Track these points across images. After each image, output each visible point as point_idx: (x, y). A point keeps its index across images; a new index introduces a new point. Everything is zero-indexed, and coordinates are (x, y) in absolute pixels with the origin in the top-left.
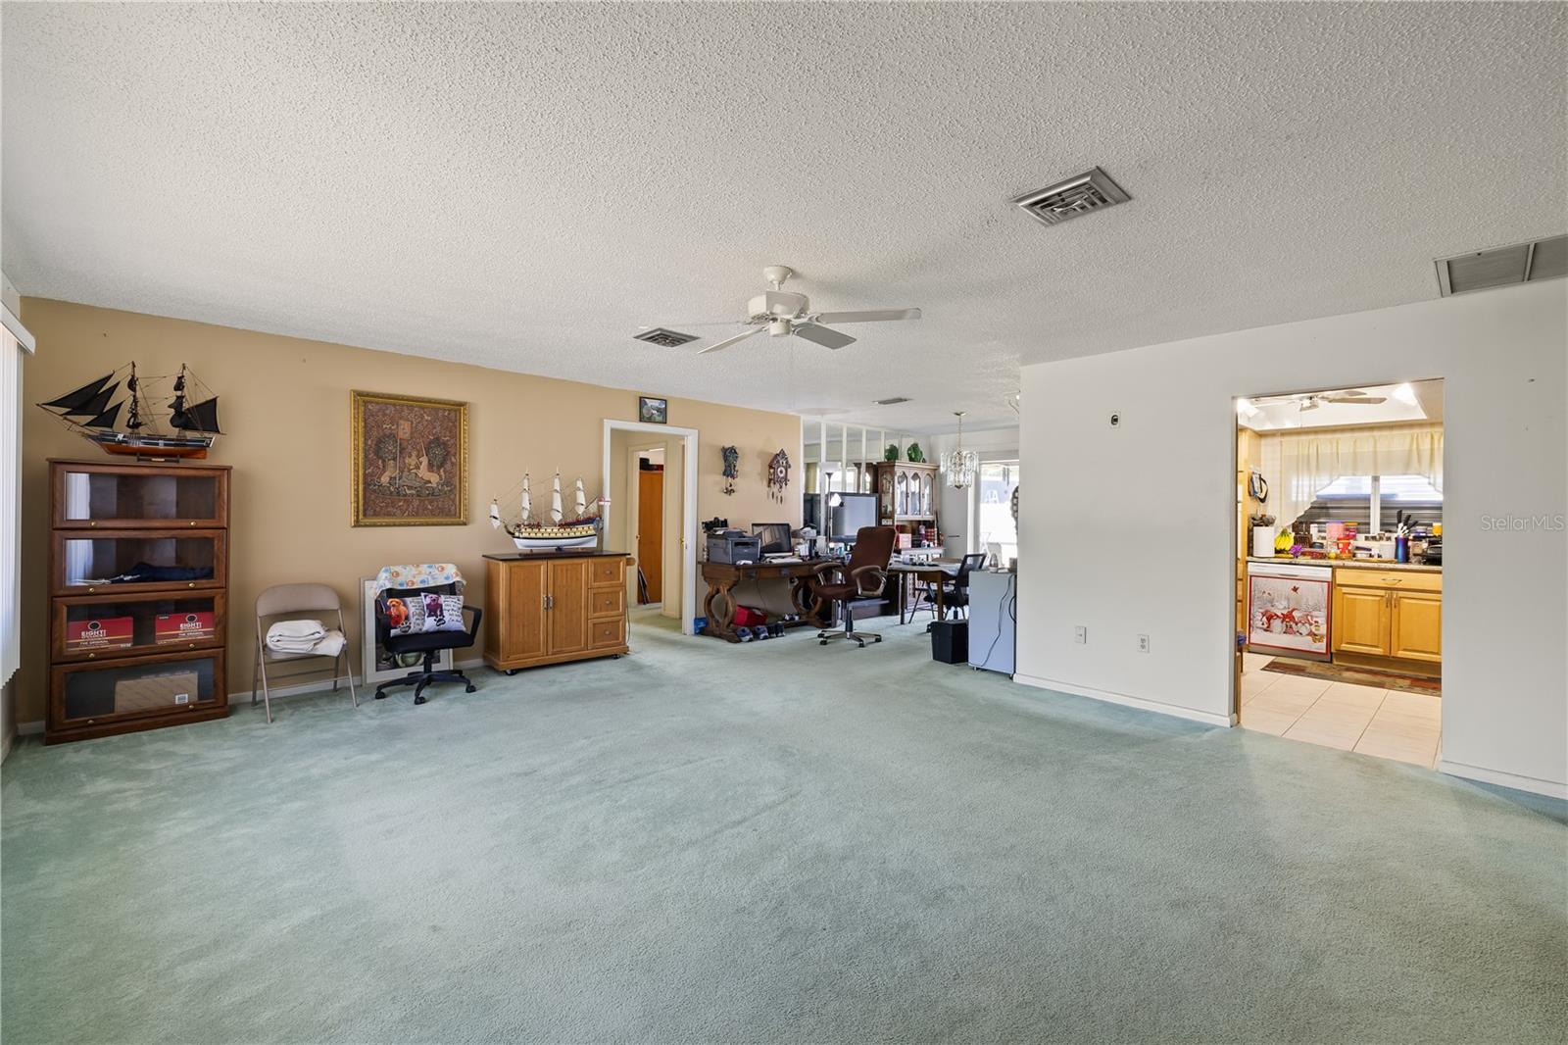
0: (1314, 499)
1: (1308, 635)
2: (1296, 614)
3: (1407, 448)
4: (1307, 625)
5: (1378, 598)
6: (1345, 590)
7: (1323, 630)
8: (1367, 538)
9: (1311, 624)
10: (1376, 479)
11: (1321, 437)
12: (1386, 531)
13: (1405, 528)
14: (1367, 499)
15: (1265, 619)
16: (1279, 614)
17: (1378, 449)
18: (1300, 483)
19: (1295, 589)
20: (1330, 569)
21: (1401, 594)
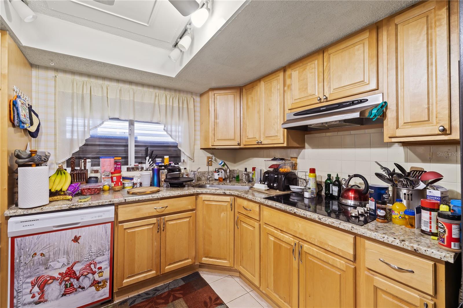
0: (88, 137)
1: (90, 286)
2: (77, 268)
3: (153, 102)
4: (90, 275)
5: (151, 227)
6: (126, 225)
7: (106, 274)
8: (128, 169)
9: (94, 273)
10: (132, 123)
11: (93, 81)
12: (139, 163)
13: (150, 160)
14: (126, 139)
15: (36, 289)
16: (56, 275)
17: (135, 100)
18: (75, 121)
19: (76, 239)
20: (113, 208)
21: (167, 217)
